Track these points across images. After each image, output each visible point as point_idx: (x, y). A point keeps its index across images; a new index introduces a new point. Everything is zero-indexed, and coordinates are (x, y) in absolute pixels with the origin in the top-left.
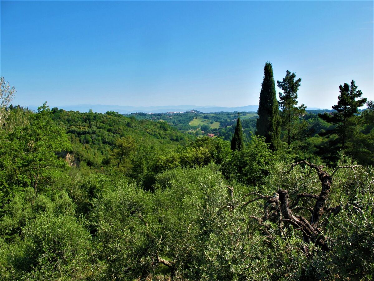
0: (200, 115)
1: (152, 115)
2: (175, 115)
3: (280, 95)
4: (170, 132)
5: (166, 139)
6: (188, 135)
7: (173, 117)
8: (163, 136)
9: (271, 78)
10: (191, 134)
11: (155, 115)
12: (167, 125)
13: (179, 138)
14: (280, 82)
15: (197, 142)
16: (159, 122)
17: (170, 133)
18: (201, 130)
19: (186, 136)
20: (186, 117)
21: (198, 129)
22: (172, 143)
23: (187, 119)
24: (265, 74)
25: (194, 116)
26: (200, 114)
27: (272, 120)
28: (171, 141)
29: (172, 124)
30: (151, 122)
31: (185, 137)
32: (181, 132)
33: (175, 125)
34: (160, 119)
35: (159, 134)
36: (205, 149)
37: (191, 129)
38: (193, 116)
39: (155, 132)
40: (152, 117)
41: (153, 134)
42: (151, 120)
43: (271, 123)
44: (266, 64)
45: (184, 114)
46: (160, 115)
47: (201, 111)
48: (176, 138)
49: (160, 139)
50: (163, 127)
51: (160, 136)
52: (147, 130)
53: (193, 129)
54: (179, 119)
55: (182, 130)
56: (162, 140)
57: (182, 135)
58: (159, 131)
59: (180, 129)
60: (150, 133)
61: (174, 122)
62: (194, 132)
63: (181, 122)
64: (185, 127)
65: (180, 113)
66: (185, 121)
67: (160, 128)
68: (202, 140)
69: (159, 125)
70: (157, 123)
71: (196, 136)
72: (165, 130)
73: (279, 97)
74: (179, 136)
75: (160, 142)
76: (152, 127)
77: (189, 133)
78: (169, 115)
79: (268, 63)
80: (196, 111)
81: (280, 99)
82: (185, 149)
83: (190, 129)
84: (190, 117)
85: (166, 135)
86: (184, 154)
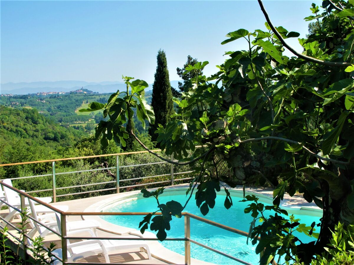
0: (94, 97)
1: (10, 97)
2: (50, 98)
3: (180, 85)
4: (43, 126)
5: (37, 137)
6: (74, 130)
7: (47, 101)
8: (31, 133)
9: (164, 69)
10: (78, 128)
11: (16, 97)
12: (37, 114)
13: (59, 136)
14: (180, 70)
15: (83, 141)
16: (24, 110)
17: (44, 128)
18: (95, 122)
19: (70, 132)
20: (70, 101)
21: (90, 120)
22: (46, 143)
23: (72, 103)
24: (158, 64)
25: (83, 100)
26: (93, 95)
27: (165, 115)
28: (45, 141)
29: (46, 112)
30: (10, 110)
31: (68, 133)
32: (62, 126)
33: (51, 115)
34: (25, 105)
35: (25, 129)
36: (90, 150)
37: (79, 120)
38: (81, 100)
39: (17, 126)
40: (11, 102)
41: (15, 130)
42: (10, 107)
43: (165, 119)
44: (159, 53)
45: (66, 96)
46: (24, 97)
47: (94, 90)
48: (53, 136)
49: (26, 138)
50: (32, 118)
51: (26, 134)
52: (4, 124)
53: (82, 121)
54: (58, 104)
55: (63, 122)
56: (30, 140)
57: (63, 130)
58: (24, 125)
59: (60, 121)
60: (8, 128)
61: (49, 110)
62: (84, 125)
63: (61, 110)
64: (68, 117)
65: (60, 93)
66: (67, 107)
67: (26, 120)
68: (88, 140)
69: (24, 115)
70: (20, 112)
71: (86, 131)
72: (35, 122)
73: (179, 87)
74: (59, 133)
75: (27, 143)
76: (13, 118)
77: (74, 127)
78: (41, 98)
79: (161, 51)
80: (86, 90)
81: (180, 90)
82: (67, 151)
83: (76, 120)
84: (77, 101)
85: (37, 131)
86: (67, 155)
